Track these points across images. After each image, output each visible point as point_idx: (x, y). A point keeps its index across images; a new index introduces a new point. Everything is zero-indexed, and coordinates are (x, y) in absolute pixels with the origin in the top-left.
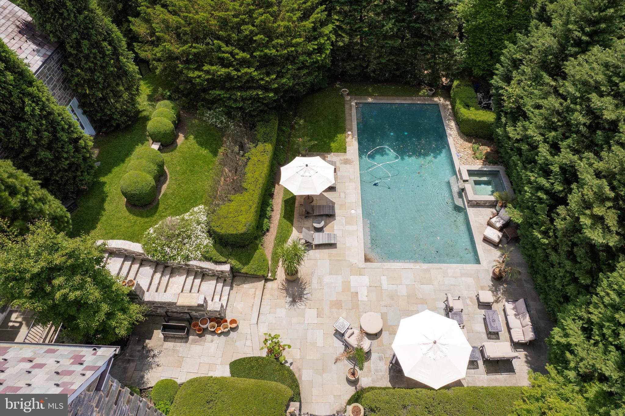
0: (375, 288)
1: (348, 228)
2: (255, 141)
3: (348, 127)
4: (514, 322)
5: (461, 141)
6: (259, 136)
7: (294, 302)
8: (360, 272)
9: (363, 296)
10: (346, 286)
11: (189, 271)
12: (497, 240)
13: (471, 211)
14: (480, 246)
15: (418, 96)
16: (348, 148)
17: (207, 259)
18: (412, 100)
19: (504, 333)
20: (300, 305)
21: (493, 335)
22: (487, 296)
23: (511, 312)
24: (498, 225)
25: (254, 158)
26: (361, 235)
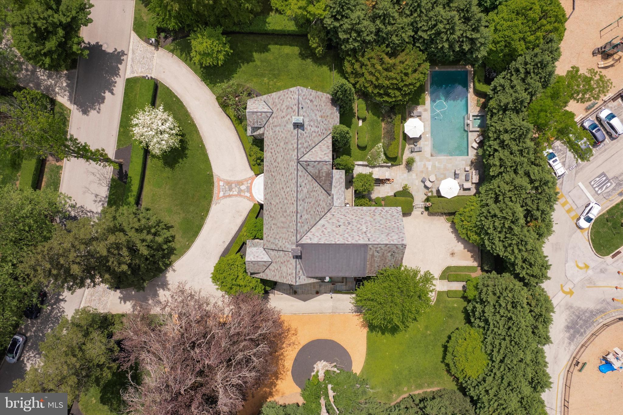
0: (434, 166)
1: (426, 143)
2: (395, 114)
3: (426, 89)
4: (474, 177)
5: (474, 96)
6: (396, 112)
7: (409, 171)
8: (429, 161)
9: (430, 169)
10: (425, 165)
11: (378, 166)
12: (476, 148)
13: (470, 134)
14: (470, 149)
15: (459, 65)
16: (426, 102)
17: (384, 162)
18: (456, 68)
19: (470, 180)
20: (411, 173)
21: (467, 180)
22: (468, 168)
23: (474, 173)
24: (478, 142)
25: (396, 124)
26: (430, 146)
